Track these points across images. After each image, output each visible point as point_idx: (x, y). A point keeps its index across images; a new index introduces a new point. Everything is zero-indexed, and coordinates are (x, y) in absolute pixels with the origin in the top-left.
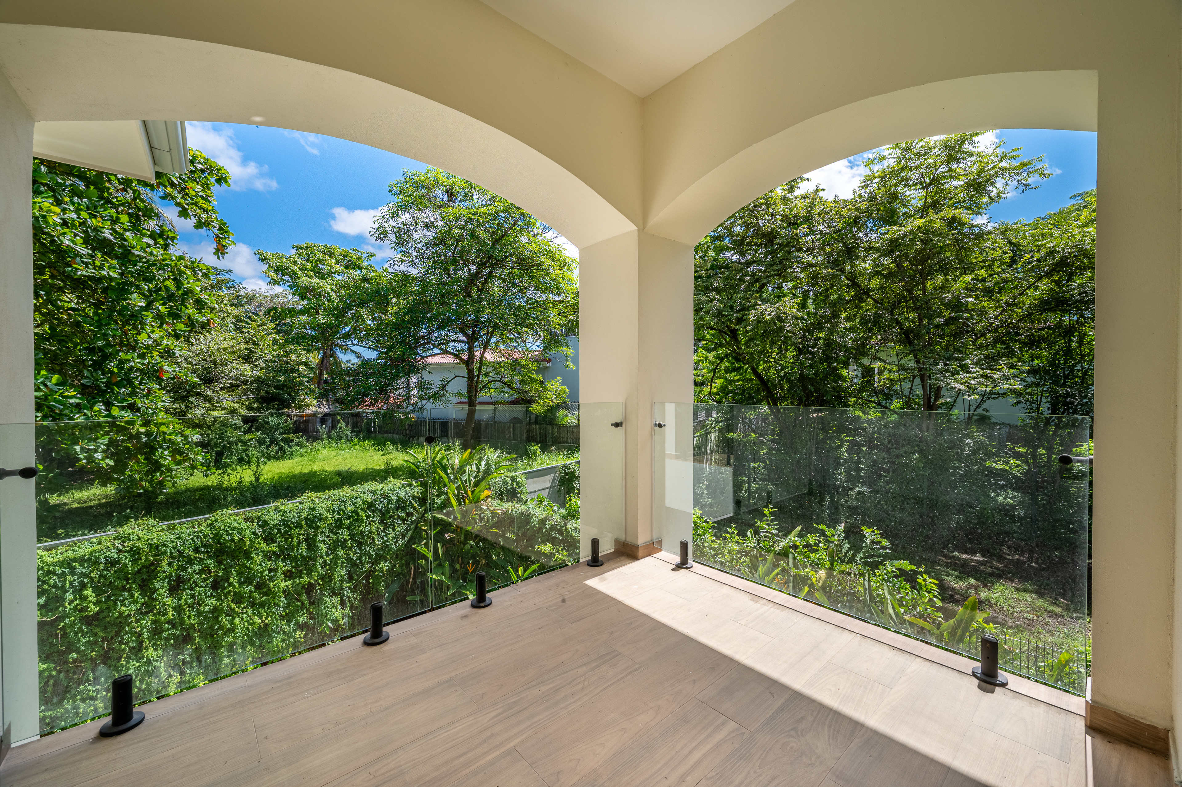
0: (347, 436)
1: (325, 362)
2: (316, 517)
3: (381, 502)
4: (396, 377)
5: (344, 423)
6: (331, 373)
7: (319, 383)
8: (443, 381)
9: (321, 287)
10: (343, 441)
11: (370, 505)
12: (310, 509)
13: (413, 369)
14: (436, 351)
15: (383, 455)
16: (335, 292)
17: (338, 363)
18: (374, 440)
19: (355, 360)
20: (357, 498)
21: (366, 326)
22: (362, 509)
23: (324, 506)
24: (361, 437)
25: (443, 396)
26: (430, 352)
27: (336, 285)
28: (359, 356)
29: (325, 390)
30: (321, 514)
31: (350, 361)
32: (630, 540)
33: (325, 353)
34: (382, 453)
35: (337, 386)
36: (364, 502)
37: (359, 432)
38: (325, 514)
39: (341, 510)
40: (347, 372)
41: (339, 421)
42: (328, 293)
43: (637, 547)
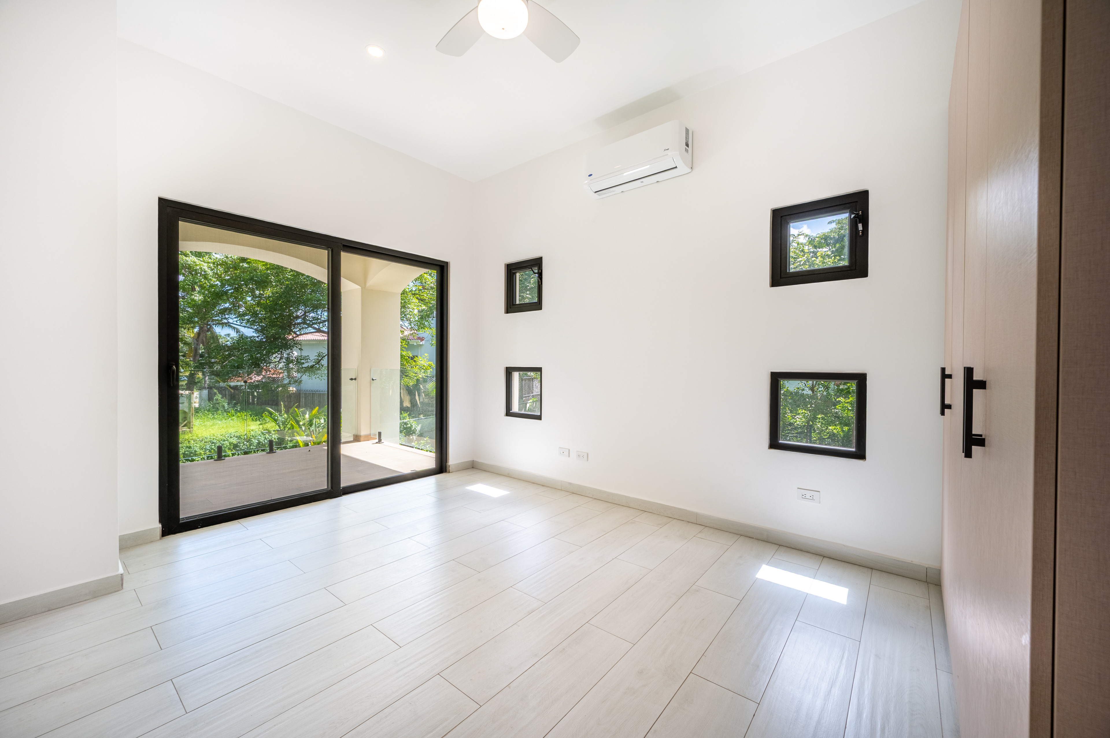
0: (223, 407)
1: (201, 336)
2: (192, 453)
3: (244, 445)
4: (269, 353)
5: (220, 396)
6: (207, 348)
7: (195, 356)
8: (319, 356)
9: (196, 265)
10: (220, 412)
11: (236, 446)
12: (187, 447)
13: (287, 345)
14: (311, 330)
15: (260, 425)
16: (212, 270)
17: (215, 338)
18: (251, 411)
19: (233, 334)
20: (225, 441)
21: (246, 303)
22: (229, 449)
23: (198, 445)
24: (239, 408)
25: (319, 369)
26: (307, 331)
27: (214, 263)
28: (238, 331)
29: (201, 364)
30: (195, 451)
31: (229, 335)
32: (359, 434)
33: (201, 328)
34: (259, 423)
35: (213, 360)
36: (230, 444)
37: (236, 404)
38: (199, 451)
39: (212, 449)
40: (224, 348)
41: (215, 394)
42: (205, 272)
43: (360, 436)
